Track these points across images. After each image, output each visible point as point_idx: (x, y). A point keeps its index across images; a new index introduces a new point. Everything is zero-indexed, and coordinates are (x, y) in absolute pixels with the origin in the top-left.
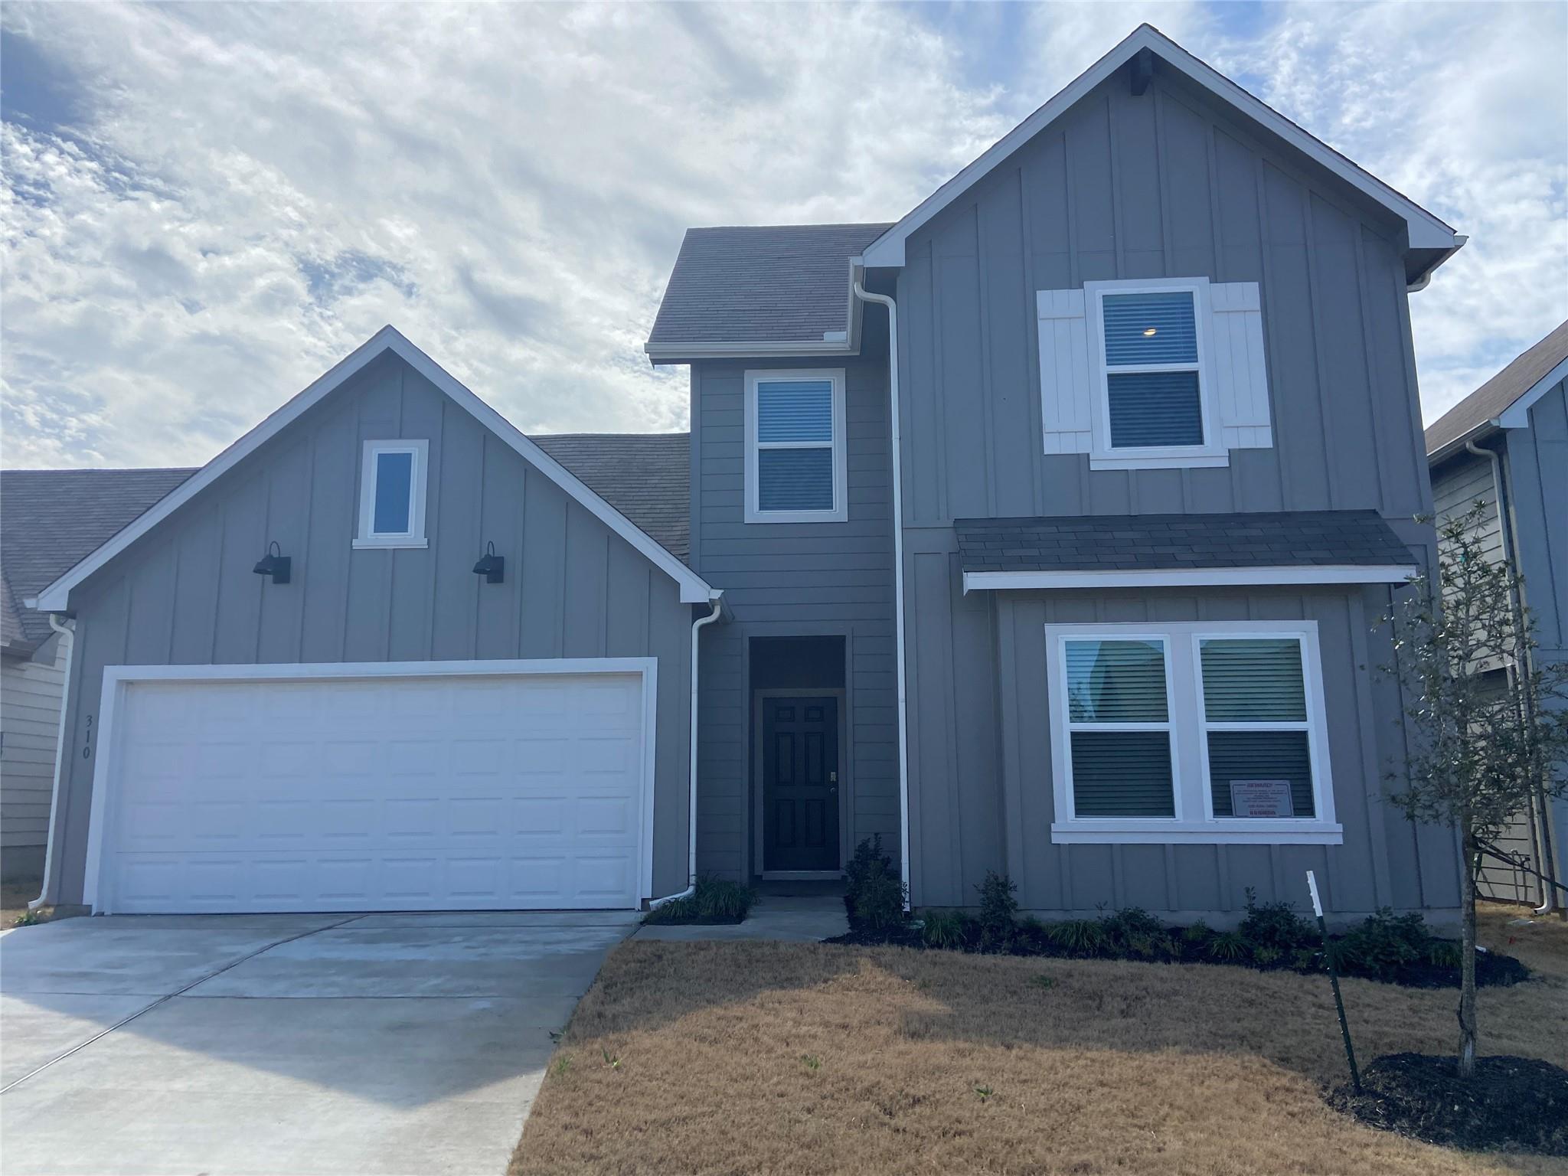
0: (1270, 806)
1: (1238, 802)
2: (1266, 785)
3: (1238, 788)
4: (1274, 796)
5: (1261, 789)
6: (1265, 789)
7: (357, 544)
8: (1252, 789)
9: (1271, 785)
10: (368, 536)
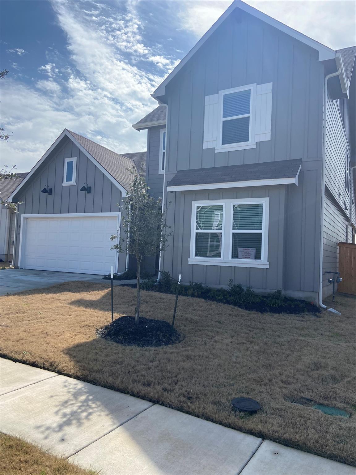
0: (248, 256)
1: (240, 254)
2: (248, 249)
3: (240, 250)
4: (250, 253)
5: (247, 250)
6: (248, 250)
7: (63, 185)
8: (244, 250)
9: (250, 249)
10: (66, 183)
